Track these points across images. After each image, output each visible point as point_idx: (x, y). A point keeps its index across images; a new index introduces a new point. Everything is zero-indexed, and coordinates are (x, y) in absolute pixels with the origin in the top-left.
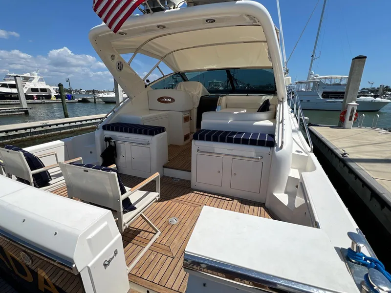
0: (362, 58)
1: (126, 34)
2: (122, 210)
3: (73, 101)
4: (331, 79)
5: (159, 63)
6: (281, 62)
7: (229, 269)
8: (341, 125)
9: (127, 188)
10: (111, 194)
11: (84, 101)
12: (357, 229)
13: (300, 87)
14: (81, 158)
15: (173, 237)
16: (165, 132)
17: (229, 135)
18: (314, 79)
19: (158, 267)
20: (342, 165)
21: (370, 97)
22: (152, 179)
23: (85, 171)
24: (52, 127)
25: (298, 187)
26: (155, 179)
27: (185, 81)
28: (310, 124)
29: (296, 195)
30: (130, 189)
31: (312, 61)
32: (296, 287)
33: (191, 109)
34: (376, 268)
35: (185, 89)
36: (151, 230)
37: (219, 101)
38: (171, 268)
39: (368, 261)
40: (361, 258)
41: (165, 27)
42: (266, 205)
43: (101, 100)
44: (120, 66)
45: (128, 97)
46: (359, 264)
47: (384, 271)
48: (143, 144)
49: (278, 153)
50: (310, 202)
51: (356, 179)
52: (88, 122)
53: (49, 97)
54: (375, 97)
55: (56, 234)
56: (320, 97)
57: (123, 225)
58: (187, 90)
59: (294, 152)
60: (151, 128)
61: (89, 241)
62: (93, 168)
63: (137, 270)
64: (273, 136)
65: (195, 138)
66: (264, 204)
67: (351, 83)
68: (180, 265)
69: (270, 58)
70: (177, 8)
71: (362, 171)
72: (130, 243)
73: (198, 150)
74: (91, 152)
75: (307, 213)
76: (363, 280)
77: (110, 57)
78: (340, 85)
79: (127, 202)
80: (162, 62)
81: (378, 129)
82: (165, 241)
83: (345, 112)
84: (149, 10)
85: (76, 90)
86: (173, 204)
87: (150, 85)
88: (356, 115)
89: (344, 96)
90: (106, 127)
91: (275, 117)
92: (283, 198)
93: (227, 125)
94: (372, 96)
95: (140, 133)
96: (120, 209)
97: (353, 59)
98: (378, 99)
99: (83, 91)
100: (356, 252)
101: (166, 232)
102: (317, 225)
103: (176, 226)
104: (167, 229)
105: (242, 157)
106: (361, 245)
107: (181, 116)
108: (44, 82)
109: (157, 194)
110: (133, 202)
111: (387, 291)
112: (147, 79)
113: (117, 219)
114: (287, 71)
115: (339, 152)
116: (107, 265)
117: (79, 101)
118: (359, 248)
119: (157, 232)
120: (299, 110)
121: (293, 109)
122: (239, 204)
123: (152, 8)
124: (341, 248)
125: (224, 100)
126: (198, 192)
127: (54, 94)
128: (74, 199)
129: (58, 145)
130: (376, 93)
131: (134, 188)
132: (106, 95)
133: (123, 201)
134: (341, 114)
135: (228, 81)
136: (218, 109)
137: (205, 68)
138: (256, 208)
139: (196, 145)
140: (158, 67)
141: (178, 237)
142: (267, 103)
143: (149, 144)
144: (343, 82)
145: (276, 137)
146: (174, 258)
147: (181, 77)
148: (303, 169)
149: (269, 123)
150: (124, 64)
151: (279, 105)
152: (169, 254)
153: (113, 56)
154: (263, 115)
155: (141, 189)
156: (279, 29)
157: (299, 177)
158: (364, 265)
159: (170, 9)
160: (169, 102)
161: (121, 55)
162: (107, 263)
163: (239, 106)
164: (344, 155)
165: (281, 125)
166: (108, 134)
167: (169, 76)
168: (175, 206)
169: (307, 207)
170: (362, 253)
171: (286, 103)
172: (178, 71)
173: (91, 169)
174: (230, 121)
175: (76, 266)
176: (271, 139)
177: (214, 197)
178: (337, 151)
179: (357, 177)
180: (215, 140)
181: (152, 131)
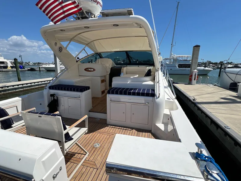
0: (198, 46)
1: (64, 31)
2: (64, 141)
3: (24, 70)
4: (182, 57)
5: (85, 47)
6: (156, 48)
7: (132, 170)
8: (190, 83)
9: (67, 127)
10: (57, 130)
11: (32, 70)
12: (201, 141)
13: (166, 62)
14: (35, 108)
15: (97, 156)
16: (90, 90)
17: (129, 91)
18: (173, 57)
19: (88, 176)
20: (193, 105)
21: (202, 67)
22: (83, 120)
23: (39, 117)
24: (9, 88)
25: (169, 119)
26: (85, 119)
27: (101, 58)
28: (174, 83)
29: (168, 124)
30: (69, 127)
31: (172, 47)
32: (169, 176)
33: (105, 75)
34: (211, 162)
35: (101, 63)
36: (82, 152)
37: (122, 70)
38: (97, 175)
39: (207, 158)
40: (202, 157)
41: (89, 28)
42: (152, 131)
43: (44, 69)
44: (61, 49)
45: (65, 68)
46: (202, 160)
47: (215, 163)
48: (76, 98)
49: (157, 100)
50: (176, 128)
51: (202, 113)
52: (36, 84)
53: (6, 67)
54: (205, 67)
55: (20, 159)
56: (177, 67)
57: (65, 150)
58: (102, 63)
59: (166, 99)
60: (81, 87)
61: (43, 162)
62: (45, 115)
63: (74, 179)
64: (154, 90)
65: (109, 93)
66: (151, 131)
67: (193, 60)
68: (102, 173)
69: (150, 46)
70: (96, 17)
71: (205, 109)
72: (69, 162)
73: (111, 100)
74: (41, 104)
75: (175, 134)
76: (204, 169)
77: (54, 44)
78: (187, 60)
79: (67, 135)
80: (87, 47)
81: (209, 85)
82: (91, 159)
83: (191, 76)
84: (79, 17)
85: (26, 63)
86: (96, 135)
87: (80, 61)
88: (197, 77)
89: (190, 66)
90: (51, 88)
91: (154, 79)
92: (161, 126)
93: (127, 84)
94: (203, 67)
95: (74, 91)
96: (63, 140)
97: (194, 47)
98: (206, 68)
99: (31, 63)
100: (200, 154)
101: (92, 153)
102: (179, 141)
103: (98, 149)
104: (92, 151)
105: (137, 103)
106: (202, 150)
107: (99, 80)
108: (3, 57)
109: (86, 129)
110: (71, 135)
111: (216, 173)
112: (78, 57)
113: (61, 146)
114: (160, 54)
115: (192, 99)
116: (55, 177)
117: (28, 70)
118: (201, 152)
119: (86, 153)
120: (168, 75)
121: (164, 74)
122: (136, 132)
123: (81, 16)
124: (193, 152)
125: (125, 69)
126: (111, 126)
127: (9, 65)
128: (31, 135)
129: (17, 101)
130: (205, 65)
131: (71, 126)
132: (48, 66)
133: (65, 135)
134: (190, 77)
135: (127, 58)
136: (122, 75)
137: (113, 50)
138: (146, 134)
139: (109, 97)
140: (84, 50)
141: (101, 155)
142: (150, 71)
143: (80, 97)
144: (188, 59)
145: (156, 91)
146: (98, 169)
147: (98, 55)
148: (171, 109)
149: (151, 83)
150: (63, 48)
151: (156, 72)
152: (94, 167)
153: (56, 43)
154: (148, 78)
155: (76, 127)
156: (154, 30)
157: (169, 114)
158: (205, 161)
159: (92, 17)
160: (92, 71)
161: (61, 43)
162: (55, 176)
163: (134, 73)
164: (194, 100)
165: (158, 84)
166: (53, 92)
167: (91, 55)
168: (97, 136)
169: (175, 131)
170: (203, 154)
171: (160, 71)
172: (97, 52)
173: (44, 115)
174: (129, 82)
175: (34, 180)
176: (153, 92)
177: (121, 129)
178: (190, 98)
179: (203, 112)
180: (121, 94)
181: (82, 89)
